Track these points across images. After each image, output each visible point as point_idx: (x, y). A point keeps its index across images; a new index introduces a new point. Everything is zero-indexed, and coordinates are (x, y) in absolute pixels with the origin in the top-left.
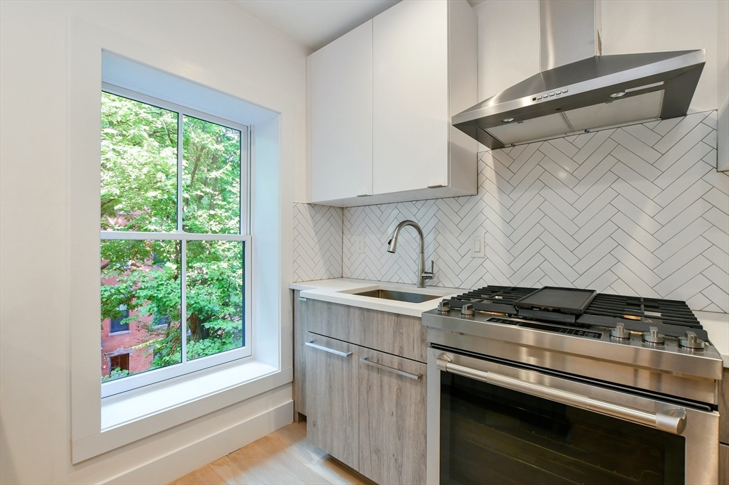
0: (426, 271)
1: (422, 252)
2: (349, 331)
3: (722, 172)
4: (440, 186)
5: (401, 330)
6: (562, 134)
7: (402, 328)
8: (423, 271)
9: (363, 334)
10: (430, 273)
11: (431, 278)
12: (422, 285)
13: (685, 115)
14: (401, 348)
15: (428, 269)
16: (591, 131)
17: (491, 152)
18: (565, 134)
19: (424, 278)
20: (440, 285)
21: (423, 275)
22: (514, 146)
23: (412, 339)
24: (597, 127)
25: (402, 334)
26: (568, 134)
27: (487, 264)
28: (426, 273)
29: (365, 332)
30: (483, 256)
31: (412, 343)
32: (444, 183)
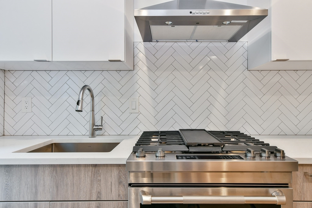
0: (96, 124)
1: (93, 110)
2: (36, 189)
3: (249, 70)
4: (120, 61)
5: (99, 178)
6: (185, 40)
7: (100, 176)
8: (94, 125)
9: (55, 189)
10: (100, 126)
11: (101, 129)
12: (93, 135)
13: (237, 42)
14: (99, 193)
15: (98, 123)
16: (199, 41)
17: (143, 43)
18: (187, 40)
19: (94, 130)
20: (106, 134)
21: (95, 127)
22: (158, 42)
23: (110, 183)
24: (202, 40)
25: (100, 180)
26: (188, 41)
27: (140, 117)
28: (96, 126)
29: (57, 187)
30: (138, 112)
31: (110, 187)
32: (122, 59)
